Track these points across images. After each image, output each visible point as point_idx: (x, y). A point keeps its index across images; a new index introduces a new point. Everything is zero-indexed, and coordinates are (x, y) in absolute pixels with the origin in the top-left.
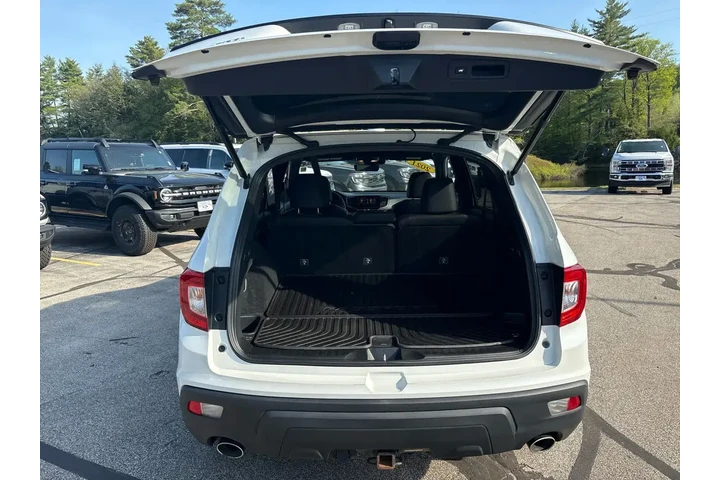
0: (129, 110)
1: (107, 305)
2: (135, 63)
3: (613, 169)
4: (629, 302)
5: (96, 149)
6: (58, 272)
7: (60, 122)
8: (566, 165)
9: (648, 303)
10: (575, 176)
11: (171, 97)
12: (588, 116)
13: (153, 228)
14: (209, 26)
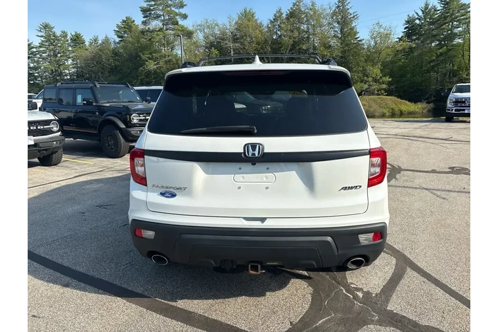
0: (116, 66)
1: (95, 186)
2: (120, 35)
3: (449, 105)
4: (444, 191)
5: (91, 88)
6: (67, 167)
7: (71, 75)
8: (419, 103)
9: (458, 192)
10: (425, 111)
11: (144, 57)
12: (436, 68)
13: (127, 140)
14: (169, 9)
